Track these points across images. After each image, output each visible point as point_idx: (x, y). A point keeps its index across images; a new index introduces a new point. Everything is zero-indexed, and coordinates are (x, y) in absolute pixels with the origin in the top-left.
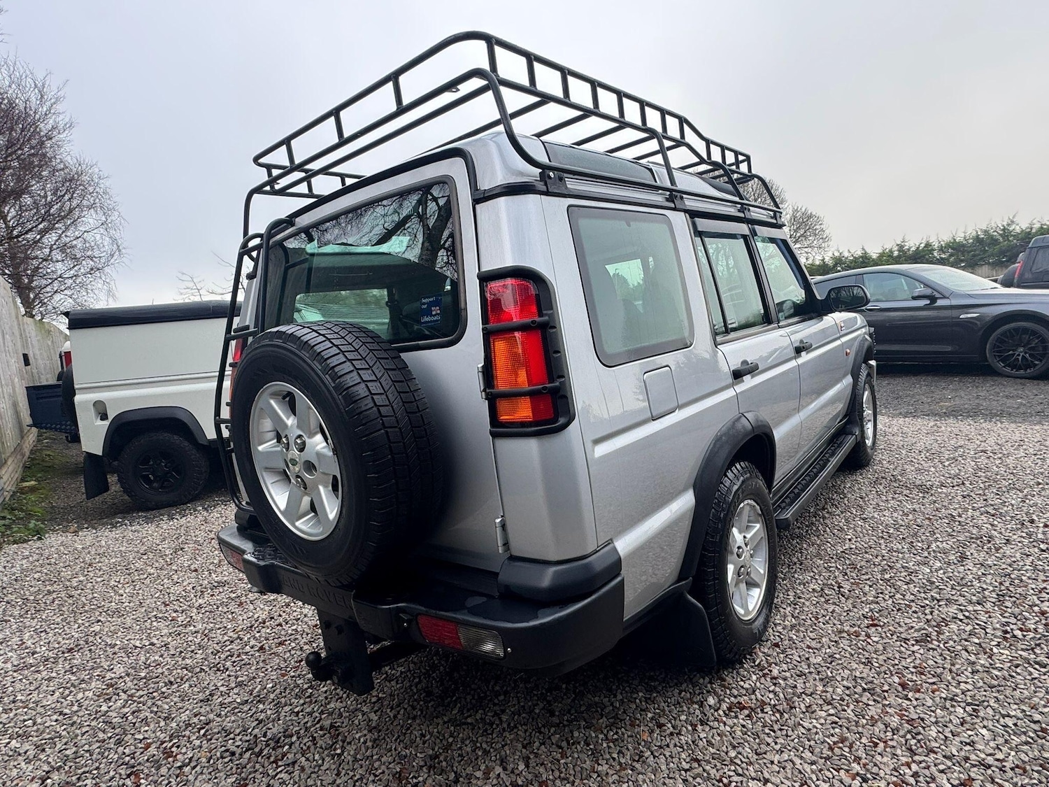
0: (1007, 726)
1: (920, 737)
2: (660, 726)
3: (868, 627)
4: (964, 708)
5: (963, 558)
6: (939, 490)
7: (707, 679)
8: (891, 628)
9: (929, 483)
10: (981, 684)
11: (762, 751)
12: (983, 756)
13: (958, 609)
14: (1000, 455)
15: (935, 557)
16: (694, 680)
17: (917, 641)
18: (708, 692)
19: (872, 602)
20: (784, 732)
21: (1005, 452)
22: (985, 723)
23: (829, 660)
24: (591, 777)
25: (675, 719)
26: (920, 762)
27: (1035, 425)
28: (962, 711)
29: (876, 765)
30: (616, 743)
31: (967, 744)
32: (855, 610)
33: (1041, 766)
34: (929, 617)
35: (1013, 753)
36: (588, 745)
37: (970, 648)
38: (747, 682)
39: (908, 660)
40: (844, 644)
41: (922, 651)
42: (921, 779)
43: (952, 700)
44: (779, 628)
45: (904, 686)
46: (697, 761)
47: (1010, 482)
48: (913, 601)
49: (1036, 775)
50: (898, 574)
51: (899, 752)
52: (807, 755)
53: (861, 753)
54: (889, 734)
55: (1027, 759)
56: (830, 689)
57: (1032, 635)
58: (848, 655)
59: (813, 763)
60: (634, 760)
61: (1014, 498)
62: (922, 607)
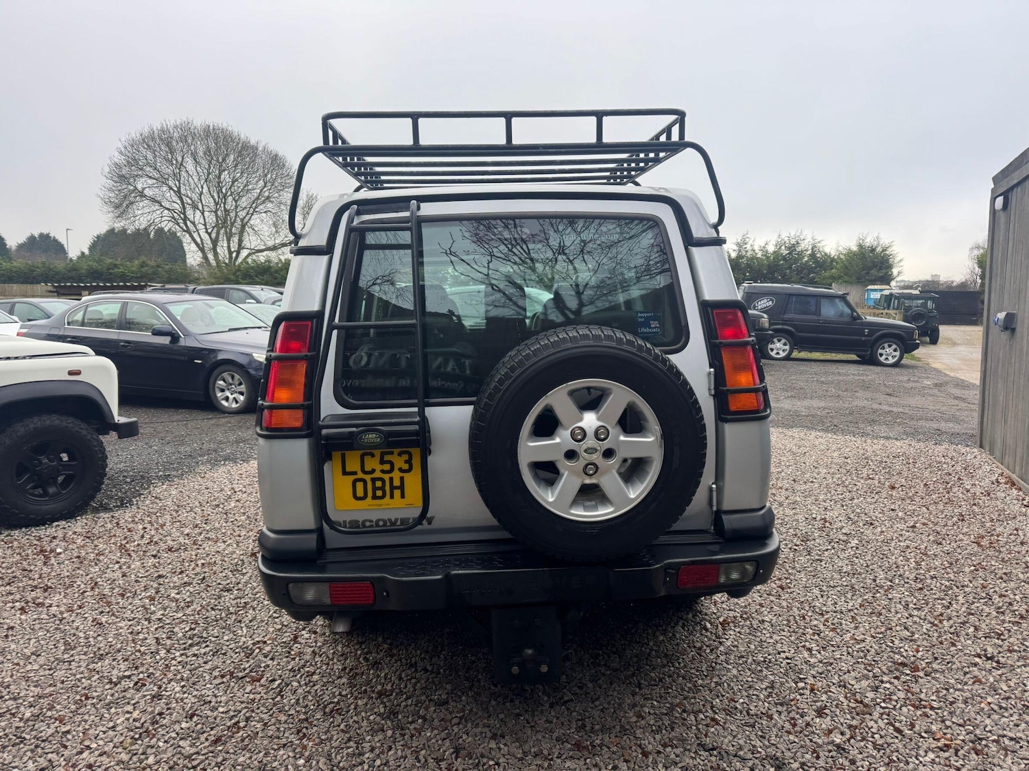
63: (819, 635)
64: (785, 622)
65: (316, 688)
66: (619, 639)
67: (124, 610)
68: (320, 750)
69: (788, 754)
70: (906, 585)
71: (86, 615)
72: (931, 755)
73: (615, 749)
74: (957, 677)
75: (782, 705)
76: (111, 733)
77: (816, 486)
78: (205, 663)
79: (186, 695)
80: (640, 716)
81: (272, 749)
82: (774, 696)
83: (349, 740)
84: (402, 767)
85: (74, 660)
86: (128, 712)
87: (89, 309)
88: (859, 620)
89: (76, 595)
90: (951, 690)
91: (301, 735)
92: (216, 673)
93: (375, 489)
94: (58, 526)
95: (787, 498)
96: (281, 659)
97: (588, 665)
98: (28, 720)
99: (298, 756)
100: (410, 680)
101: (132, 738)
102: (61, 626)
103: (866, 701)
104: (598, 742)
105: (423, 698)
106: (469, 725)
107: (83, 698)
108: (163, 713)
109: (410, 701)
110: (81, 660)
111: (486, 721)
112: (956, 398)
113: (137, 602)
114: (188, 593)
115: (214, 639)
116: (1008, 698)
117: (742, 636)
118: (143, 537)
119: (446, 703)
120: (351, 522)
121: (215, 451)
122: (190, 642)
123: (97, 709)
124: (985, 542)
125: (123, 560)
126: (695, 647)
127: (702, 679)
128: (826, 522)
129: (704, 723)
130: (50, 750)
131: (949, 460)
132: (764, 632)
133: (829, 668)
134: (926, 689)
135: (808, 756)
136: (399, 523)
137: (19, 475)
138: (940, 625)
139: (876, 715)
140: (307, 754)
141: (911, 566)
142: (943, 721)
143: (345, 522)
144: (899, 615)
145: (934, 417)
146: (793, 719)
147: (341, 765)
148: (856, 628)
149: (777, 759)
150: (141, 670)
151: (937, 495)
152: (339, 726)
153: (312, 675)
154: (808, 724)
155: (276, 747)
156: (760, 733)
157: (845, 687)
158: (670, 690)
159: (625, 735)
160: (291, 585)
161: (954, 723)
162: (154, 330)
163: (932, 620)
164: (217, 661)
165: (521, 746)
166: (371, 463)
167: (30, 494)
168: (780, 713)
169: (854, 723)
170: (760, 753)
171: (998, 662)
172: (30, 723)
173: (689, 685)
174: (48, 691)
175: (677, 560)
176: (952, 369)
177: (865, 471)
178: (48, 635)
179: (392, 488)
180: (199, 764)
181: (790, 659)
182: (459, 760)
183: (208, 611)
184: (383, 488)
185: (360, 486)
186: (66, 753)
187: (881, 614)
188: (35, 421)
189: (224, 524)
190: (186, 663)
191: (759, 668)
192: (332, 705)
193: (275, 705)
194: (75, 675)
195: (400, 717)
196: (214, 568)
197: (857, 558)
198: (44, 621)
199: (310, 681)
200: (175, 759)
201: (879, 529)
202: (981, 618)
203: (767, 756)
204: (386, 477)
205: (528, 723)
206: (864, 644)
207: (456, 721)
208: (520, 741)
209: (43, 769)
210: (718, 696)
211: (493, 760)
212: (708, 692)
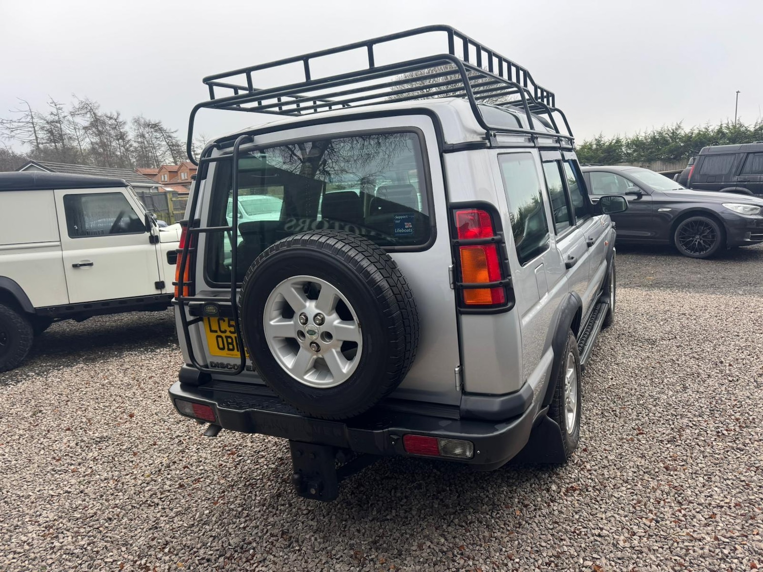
0: (728, 485)
1: (683, 495)
2: (526, 506)
3: (637, 435)
4: (703, 478)
5: (685, 388)
6: (661, 343)
7: (547, 475)
8: (651, 434)
9: (654, 337)
10: (710, 463)
11: (594, 513)
12: (718, 502)
13: (688, 420)
14: (695, 317)
15: (668, 388)
16: (539, 476)
17: (668, 441)
18: (550, 482)
19: (636, 420)
20: (604, 501)
21: (698, 315)
22: (716, 484)
23: (619, 457)
24: (491, 540)
25: (534, 501)
26: (686, 509)
27: (712, 294)
28: (702, 479)
29: (662, 513)
30: (501, 519)
31: (708, 496)
32: (627, 425)
33: (749, 503)
34: (673, 426)
35: (733, 499)
36: (481, 522)
37: (700, 443)
38: (573, 474)
39: (666, 453)
40: (626, 446)
41: (672, 447)
42: (688, 517)
43: (695, 473)
44: (583, 439)
45: (667, 468)
46: (556, 523)
47: (704, 336)
48: (661, 417)
49: (747, 508)
50: (648, 401)
51: (673, 505)
52: (621, 512)
53: (652, 508)
54: (665, 496)
55: (741, 501)
56: (625, 474)
57: (733, 433)
58: (630, 453)
59: (625, 516)
60: (516, 528)
61: (708, 347)
62: (667, 420)
63: (657, 522)
64: (634, 502)
76: (148, 467)
81: (202, 499)
91: (223, 494)
93: (228, 344)
97: (429, 496)
99: (209, 508)
104: (373, 556)
107: (152, 444)
108: (176, 462)
123: (154, 452)
127: (502, 532)
132: (603, 506)
133: (635, 556)
140: (214, 508)
148: (707, 525)
153: (262, 458)
155: (204, 499)
172: (123, 452)
175: (402, 429)
184: (232, 343)
185: (220, 339)
191: (563, 537)
193: (227, 472)
199: (257, 462)
200: (157, 491)
204: (233, 336)
206: (697, 543)
207: (305, 512)
208: (326, 539)
209: (105, 479)
210: (501, 550)
211: (300, 546)
212: (497, 545)
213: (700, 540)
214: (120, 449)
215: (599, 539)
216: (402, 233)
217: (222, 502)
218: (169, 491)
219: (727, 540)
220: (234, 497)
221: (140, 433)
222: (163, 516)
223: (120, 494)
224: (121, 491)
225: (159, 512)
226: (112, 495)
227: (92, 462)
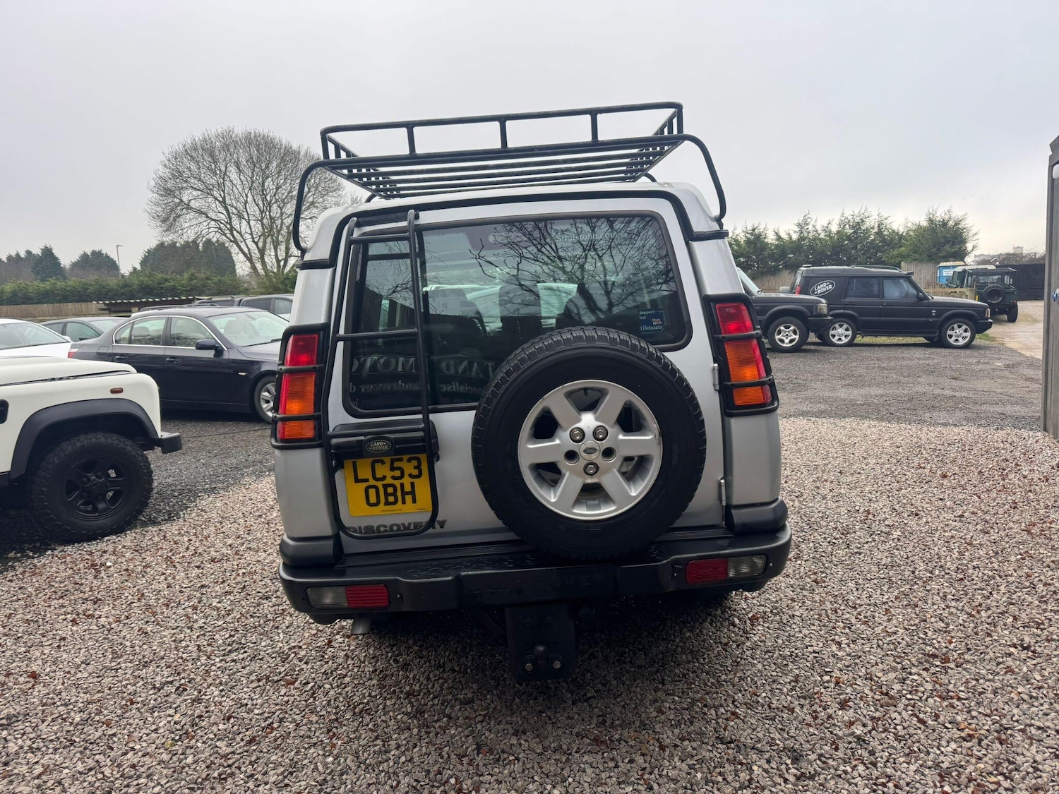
25: (729, 638)
26: (862, 611)
28: (851, 584)
30: (712, 663)
31: (869, 597)
35: (889, 594)
36: (695, 672)
37: (823, 555)
38: (742, 605)
42: (870, 618)
43: (842, 581)
46: (768, 652)
51: (849, 610)
54: (836, 605)
55: (896, 594)
57: (841, 540)
59: (820, 630)
60: (736, 666)
63: (849, 628)
64: (816, 617)
65: (347, 690)
66: (646, 636)
67: (168, 619)
68: (349, 748)
69: (806, 746)
70: (946, 576)
71: (132, 626)
72: (953, 745)
73: (633, 743)
74: (989, 668)
75: (804, 698)
76: (154, 735)
77: (863, 477)
78: (243, 668)
79: (224, 699)
80: (660, 711)
81: (303, 748)
82: (798, 689)
83: (377, 738)
84: (426, 763)
85: (120, 668)
86: (169, 716)
87: (135, 326)
88: (893, 612)
89: (124, 606)
90: (981, 681)
91: (331, 734)
92: (253, 677)
93: (387, 495)
94: (109, 540)
95: (831, 491)
96: (315, 663)
97: (613, 663)
98: (77, 724)
99: (327, 754)
100: (438, 680)
101: (173, 739)
102: (109, 636)
103: (892, 693)
104: (617, 736)
105: (450, 697)
106: (492, 722)
107: (129, 704)
108: (202, 716)
109: (437, 700)
110: (127, 668)
111: (509, 718)
112: (1027, 379)
113: (180, 611)
114: (229, 602)
115: (252, 645)
116: (1040, 688)
117: (771, 631)
118: (188, 548)
119: (471, 701)
120: (366, 528)
121: (261, 462)
122: (230, 648)
123: (141, 713)
124: (1035, 530)
125: (169, 571)
126: (721, 643)
127: (726, 674)
128: (869, 514)
129: (724, 716)
130: (98, 752)
131: (1008, 445)
132: (794, 626)
133: (857, 661)
134: (955, 680)
135: (827, 748)
136: (412, 527)
137: (69, 493)
138: (978, 616)
139: (901, 707)
140: (335, 752)
141: (954, 556)
142: (969, 712)
143: (360, 528)
144: (936, 607)
145: (1000, 401)
146: (815, 711)
147: (368, 761)
148: (889, 620)
149: (795, 751)
150: (182, 675)
151: (991, 482)
152: (368, 725)
153: (344, 678)
154: (830, 717)
155: (306, 746)
156: (780, 726)
157: (871, 679)
158: (693, 686)
159: (644, 729)
160: (309, 590)
161: (980, 713)
162: (198, 344)
163: (970, 611)
164: (255, 666)
165: (541, 742)
166: (382, 470)
167: (81, 511)
168: (802, 706)
169: (878, 714)
170: (778, 745)
171: (1034, 652)
172: (80, 727)
173: (711, 680)
174: (96, 697)
175: (684, 556)
176: (1028, 349)
177: (917, 460)
178: (97, 645)
179: (404, 493)
180: (234, 763)
181: (818, 653)
182: (480, 755)
183: (247, 618)
184: (394, 494)
185: (372, 492)
186: (112, 754)
187: (916, 606)
188: (82, 439)
189: (266, 534)
190: (225, 668)
191: (785, 662)
192: (361, 706)
193: (307, 706)
194: (121, 682)
195: (426, 716)
196: (254, 577)
197: (897, 549)
198: (93, 632)
199: (342, 684)
200: (212, 759)
201: (924, 520)
202: (1021, 607)
203: (784, 748)
204: (397, 483)
205: (550, 719)
206: (895, 637)
207: (480, 718)
208: (541, 737)
209: (90, 770)
210: (741, 691)
211: (513, 755)
212: (731, 687)
213: (895, 633)
214: (71, 724)
215: (817, 655)
216: (649, 331)
217: (340, 742)
218: (233, 753)
219: (914, 628)
220: (354, 732)
221: (82, 695)
222: (259, 786)
223: (142, 781)
224: (139, 777)
225: (246, 783)
226: (128, 786)
227: (30, 755)
